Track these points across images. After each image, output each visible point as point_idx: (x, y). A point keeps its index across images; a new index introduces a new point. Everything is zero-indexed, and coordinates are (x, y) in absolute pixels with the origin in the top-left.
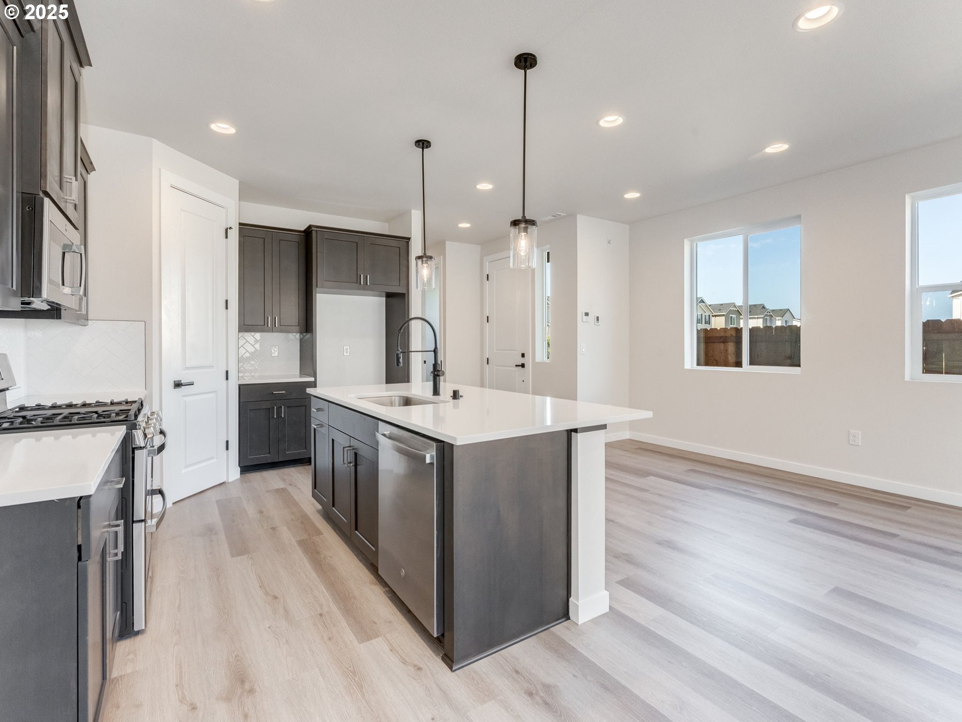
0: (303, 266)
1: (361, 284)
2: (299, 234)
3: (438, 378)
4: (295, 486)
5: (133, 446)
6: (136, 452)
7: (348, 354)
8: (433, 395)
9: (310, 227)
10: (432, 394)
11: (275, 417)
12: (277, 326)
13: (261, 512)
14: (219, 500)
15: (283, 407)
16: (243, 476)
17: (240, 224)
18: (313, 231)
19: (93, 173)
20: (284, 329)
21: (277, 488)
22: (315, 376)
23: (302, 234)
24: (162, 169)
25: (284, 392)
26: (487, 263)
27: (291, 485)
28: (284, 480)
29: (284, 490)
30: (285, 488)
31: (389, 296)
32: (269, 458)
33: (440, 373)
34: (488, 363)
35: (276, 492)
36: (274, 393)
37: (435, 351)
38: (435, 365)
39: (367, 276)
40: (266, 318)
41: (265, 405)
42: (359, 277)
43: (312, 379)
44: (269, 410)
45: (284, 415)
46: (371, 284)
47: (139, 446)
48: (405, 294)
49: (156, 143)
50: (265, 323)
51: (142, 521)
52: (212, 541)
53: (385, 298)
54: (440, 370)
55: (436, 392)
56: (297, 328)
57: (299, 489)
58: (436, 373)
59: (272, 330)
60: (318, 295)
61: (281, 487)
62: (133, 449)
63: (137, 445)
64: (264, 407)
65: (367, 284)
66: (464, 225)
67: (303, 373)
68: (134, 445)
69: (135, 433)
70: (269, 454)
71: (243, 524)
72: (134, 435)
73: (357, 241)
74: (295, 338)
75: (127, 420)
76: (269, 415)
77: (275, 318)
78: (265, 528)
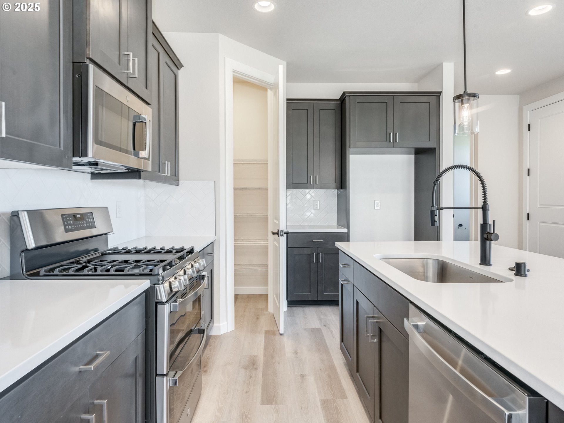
0: (339, 130)
1: (390, 142)
2: (336, 102)
3: (488, 242)
4: (329, 328)
5: (156, 301)
6: (158, 306)
7: (379, 208)
8: (480, 264)
9: (344, 93)
10: (480, 262)
11: (315, 262)
12: (317, 184)
13: (296, 352)
14: (268, 331)
15: (321, 253)
16: (290, 308)
17: (288, 100)
18: (347, 98)
19: (182, 69)
20: (323, 186)
21: (314, 327)
22: (348, 227)
23: (338, 102)
24: (226, 58)
25: (322, 241)
26: (529, 112)
27: (325, 326)
28: (320, 320)
29: (318, 330)
30: (320, 329)
31: (419, 152)
32: (310, 297)
33: (493, 237)
34: (528, 219)
35: (312, 331)
36: (314, 241)
37: (484, 208)
38: (484, 226)
39: (396, 134)
40: (309, 177)
41: (307, 251)
42: (388, 135)
43: (345, 230)
44: (310, 255)
45: (322, 261)
46: (401, 141)
47: (161, 301)
48: (435, 149)
49: (221, 36)
50: (308, 182)
51: (164, 375)
52: (251, 377)
53: (414, 155)
54: (492, 232)
55: (485, 260)
56: (334, 185)
57: (332, 332)
58: (485, 236)
59: (313, 188)
60: (351, 156)
61: (317, 327)
62: (157, 303)
63: (159, 300)
64: (306, 253)
65: (396, 142)
66: (503, 72)
67: (339, 224)
68: (157, 299)
69: (158, 288)
70: (310, 293)
71: (279, 363)
72: (157, 289)
73: (386, 102)
74: (332, 193)
75: (151, 275)
76: (310, 259)
77: (316, 176)
78: (296, 373)
